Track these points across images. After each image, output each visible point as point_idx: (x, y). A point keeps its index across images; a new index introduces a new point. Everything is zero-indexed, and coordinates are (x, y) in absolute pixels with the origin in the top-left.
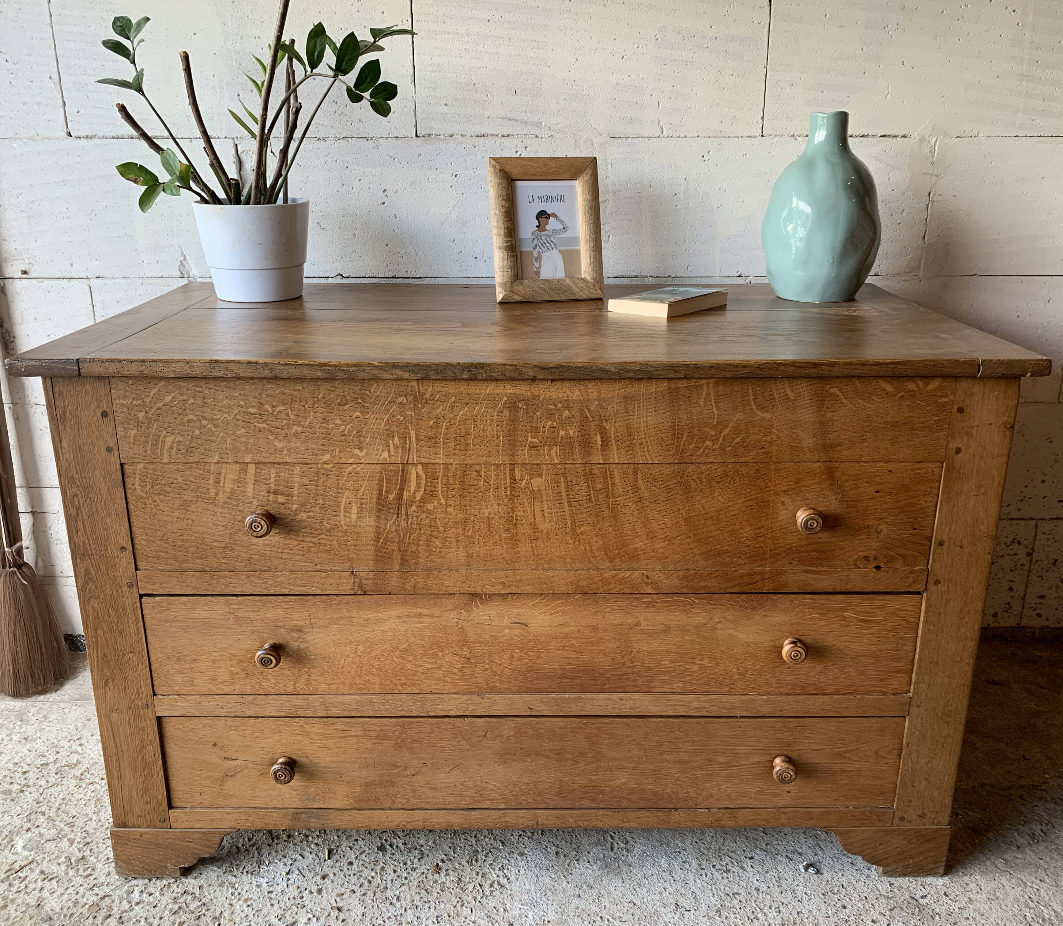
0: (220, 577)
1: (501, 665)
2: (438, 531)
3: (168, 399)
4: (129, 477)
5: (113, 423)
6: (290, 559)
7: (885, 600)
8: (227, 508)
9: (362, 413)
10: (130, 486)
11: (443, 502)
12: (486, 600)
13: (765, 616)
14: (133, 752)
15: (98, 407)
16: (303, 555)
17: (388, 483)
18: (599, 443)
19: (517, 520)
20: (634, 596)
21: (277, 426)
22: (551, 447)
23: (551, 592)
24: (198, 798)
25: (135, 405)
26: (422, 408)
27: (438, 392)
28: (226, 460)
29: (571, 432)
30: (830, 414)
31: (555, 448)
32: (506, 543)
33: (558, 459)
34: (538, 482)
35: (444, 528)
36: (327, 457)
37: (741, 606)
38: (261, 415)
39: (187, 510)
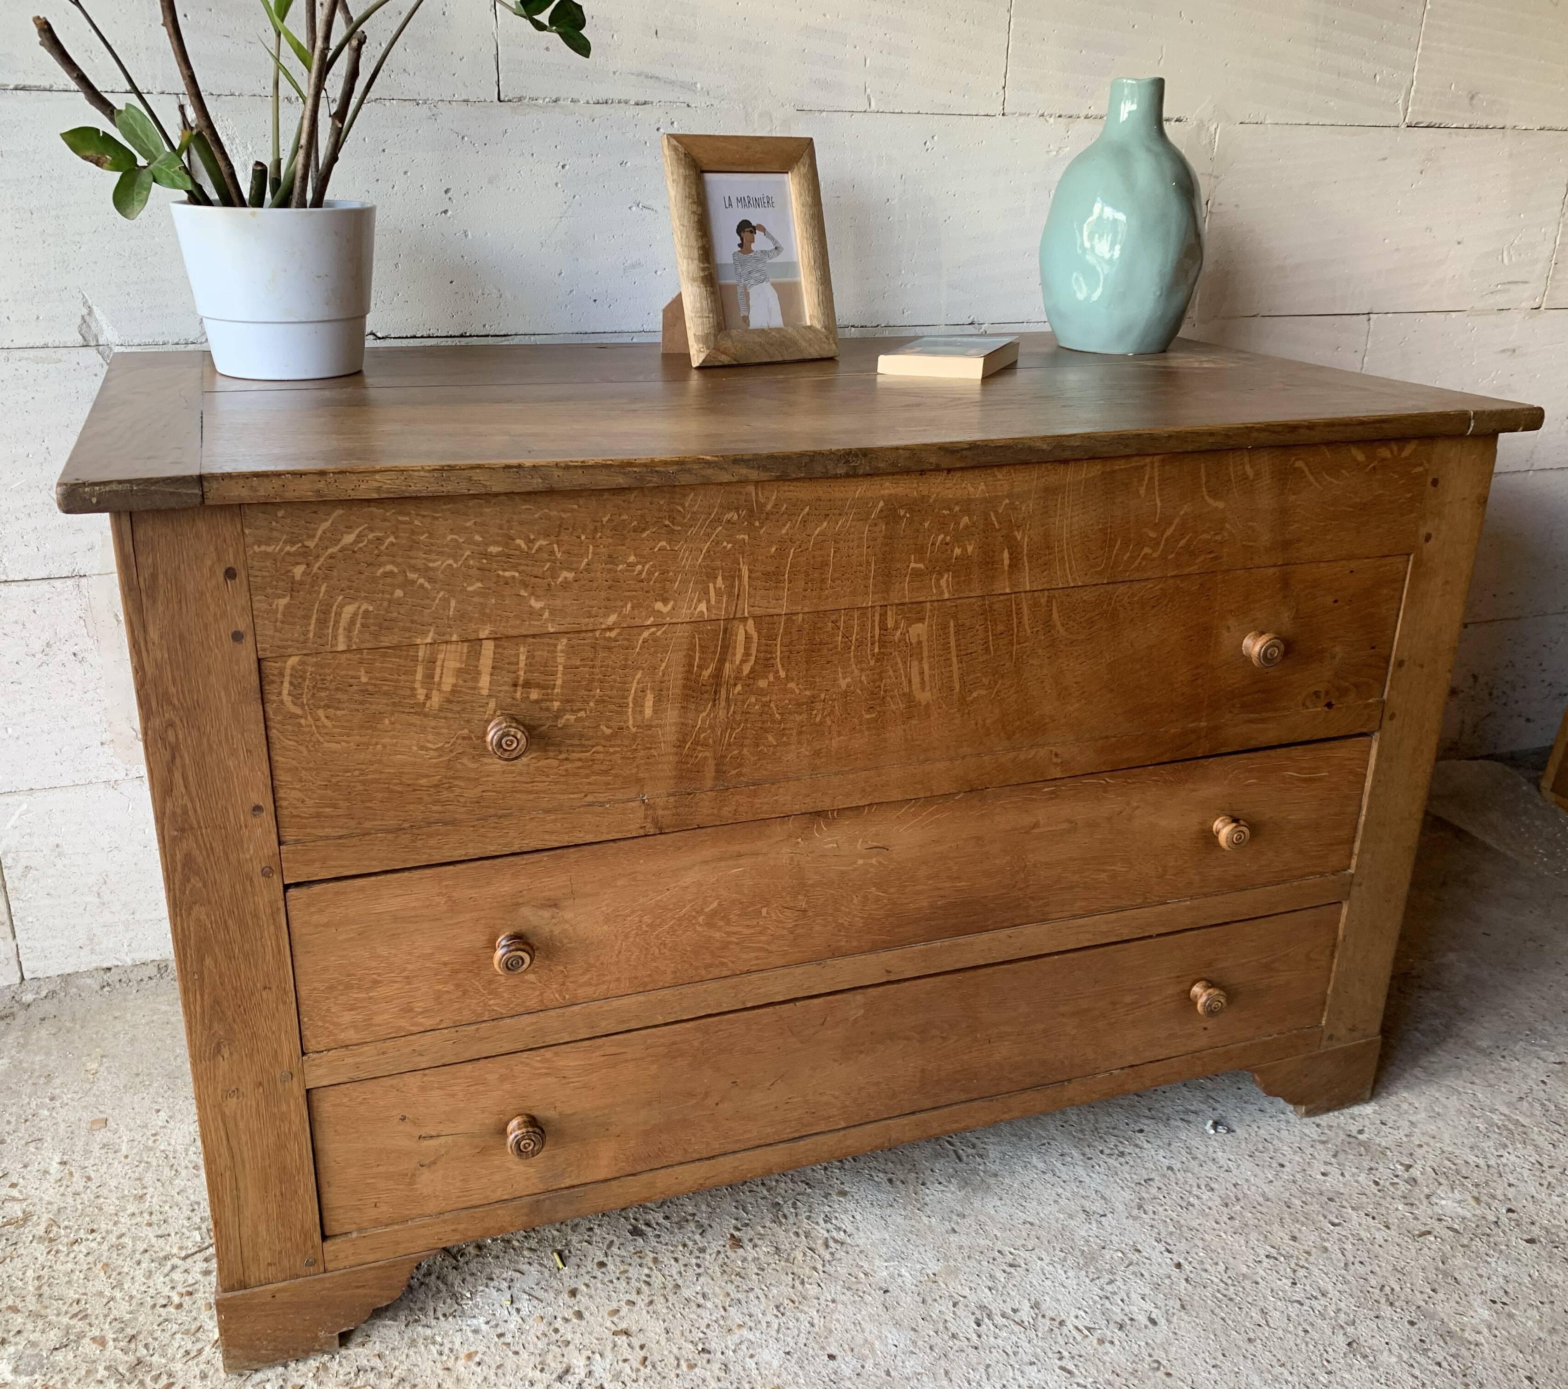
0: (430, 835)
1: (849, 913)
2: (773, 721)
3: (349, 538)
4: (273, 682)
5: (246, 588)
6: (544, 792)
7: (1331, 748)
8: (445, 718)
9: (669, 542)
10: (274, 698)
11: (782, 674)
12: (834, 818)
13: (1193, 790)
14: (263, 1159)
15: (219, 560)
16: (565, 783)
17: (702, 652)
18: (1007, 562)
19: (885, 691)
20: (1033, 785)
21: (534, 573)
22: (940, 574)
23: (928, 794)
24: (373, 1213)
25: (288, 553)
26: (761, 527)
27: (785, 500)
28: (447, 638)
29: (970, 549)
30: (1292, 498)
31: (946, 576)
32: (868, 729)
33: (949, 592)
34: (919, 630)
35: (781, 714)
36: (612, 618)
37: (1165, 781)
38: (509, 556)
39: (374, 729)
